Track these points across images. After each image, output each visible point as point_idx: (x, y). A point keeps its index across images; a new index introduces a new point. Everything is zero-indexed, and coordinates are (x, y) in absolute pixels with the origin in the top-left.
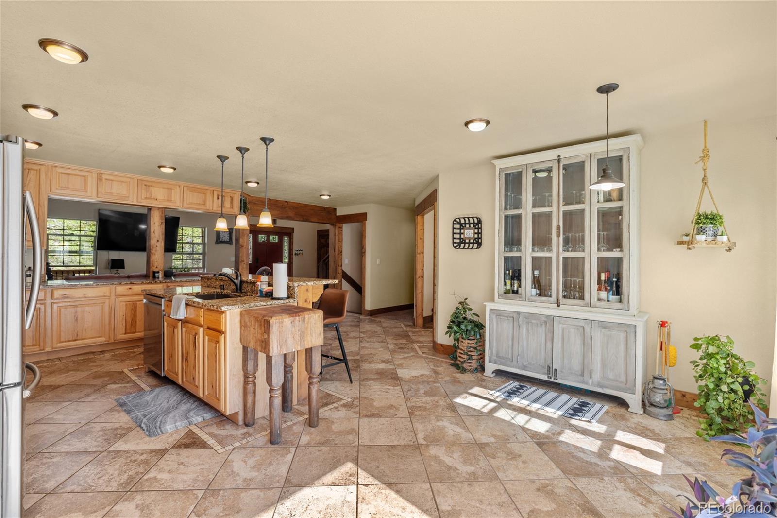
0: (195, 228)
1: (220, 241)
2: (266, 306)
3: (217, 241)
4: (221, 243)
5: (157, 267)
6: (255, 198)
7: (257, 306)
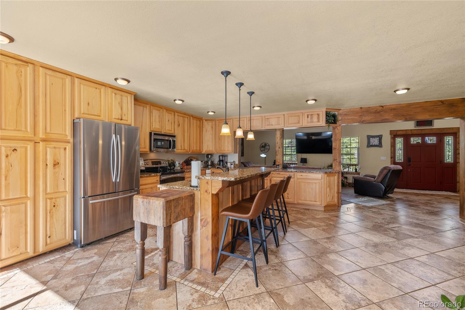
0: (352, 137)
1: (371, 145)
2: (179, 190)
3: (368, 146)
4: (371, 147)
5: (279, 163)
6: (345, 110)
7: (174, 188)
